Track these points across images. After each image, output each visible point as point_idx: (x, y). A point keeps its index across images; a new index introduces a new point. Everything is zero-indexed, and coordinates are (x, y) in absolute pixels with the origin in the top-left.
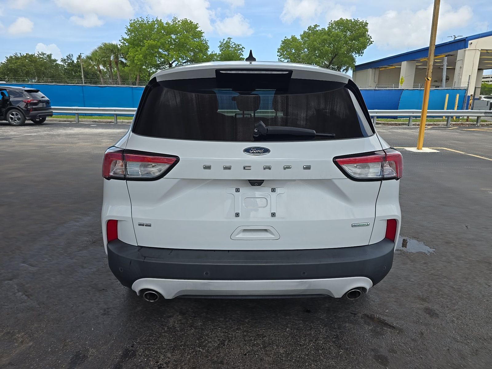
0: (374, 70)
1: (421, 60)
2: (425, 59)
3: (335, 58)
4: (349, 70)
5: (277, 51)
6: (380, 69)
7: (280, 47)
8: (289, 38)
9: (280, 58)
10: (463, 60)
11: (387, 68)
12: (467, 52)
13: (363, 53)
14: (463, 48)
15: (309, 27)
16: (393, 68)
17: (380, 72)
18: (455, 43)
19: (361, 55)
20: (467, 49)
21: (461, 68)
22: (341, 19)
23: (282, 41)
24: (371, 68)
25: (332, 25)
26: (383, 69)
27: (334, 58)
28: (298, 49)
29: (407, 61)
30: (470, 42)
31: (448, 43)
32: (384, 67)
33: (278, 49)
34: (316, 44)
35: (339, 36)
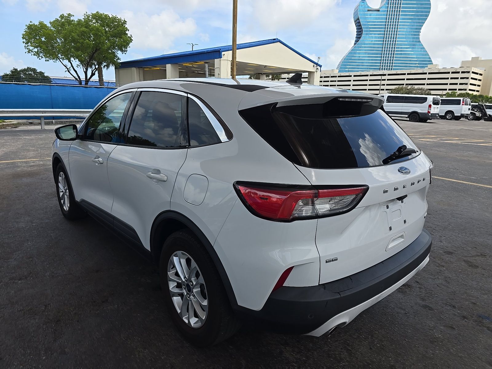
0: (138, 69)
1: (184, 65)
2: (187, 64)
3: (97, 53)
4: (110, 67)
5: (22, 37)
6: (145, 69)
7: (25, 33)
8: (37, 23)
9: (26, 45)
10: (220, 68)
11: (152, 69)
12: (222, 61)
13: (127, 51)
14: (219, 58)
15: (61, 15)
16: (158, 69)
17: (144, 71)
18: (212, 53)
19: (125, 53)
20: (221, 59)
21: (219, 74)
22: (97, 12)
23: (26, 26)
24: (135, 67)
25: (88, 17)
26: (148, 69)
27: (95, 52)
28: (50, 38)
29: (171, 64)
30: (223, 53)
31: (206, 52)
32: (148, 67)
33: (23, 35)
34: (74, 36)
35: (100, 31)
